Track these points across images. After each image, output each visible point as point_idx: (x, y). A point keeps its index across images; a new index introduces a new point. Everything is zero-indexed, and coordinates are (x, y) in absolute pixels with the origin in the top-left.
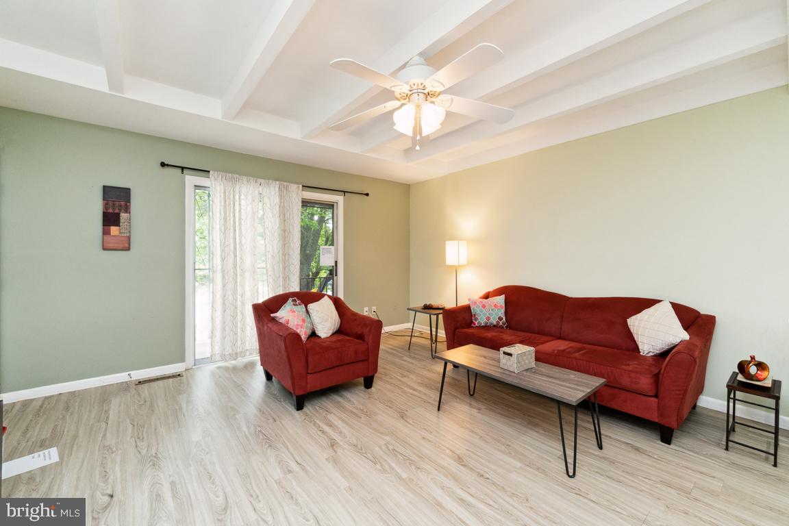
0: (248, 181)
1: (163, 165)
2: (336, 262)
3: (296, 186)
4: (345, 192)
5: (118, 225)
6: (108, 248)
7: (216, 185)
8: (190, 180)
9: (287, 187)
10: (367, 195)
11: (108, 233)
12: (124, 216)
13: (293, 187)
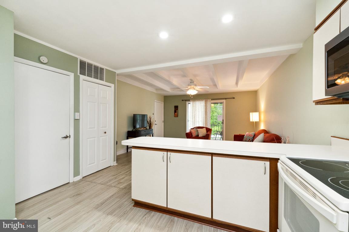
1: (182, 100)
3: (210, 100)
4: (226, 99)
5: (176, 112)
6: (175, 117)
7: (191, 103)
8: (187, 103)
9: (207, 100)
10: (234, 98)
11: (175, 114)
12: (177, 111)
13: (208, 100)
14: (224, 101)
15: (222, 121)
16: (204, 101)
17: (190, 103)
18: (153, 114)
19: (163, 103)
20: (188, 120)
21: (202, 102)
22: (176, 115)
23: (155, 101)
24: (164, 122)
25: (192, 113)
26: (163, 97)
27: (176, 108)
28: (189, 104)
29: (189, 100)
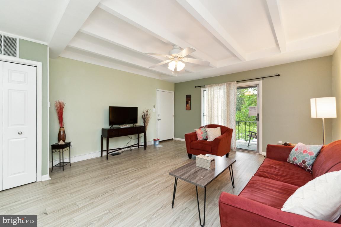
0: (216, 85)
1: (195, 87)
2: (258, 114)
3: (234, 82)
4: (263, 78)
5: (188, 104)
6: (187, 110)
7: (207, 89)
8: (202, 89)
9: (230, 84)
10: (279, 75)
11: (187, 106)
12: (189, 102)
13: (232, 83)
14: (260, 82)
15: (257, 115)
16: (226, 85)
17: (205, 90)
18: (154, 106)
19: (174, 92)
20: (204, 114)
21: (222, 87)
22: (189, 108)
23: (157, 89)
24: (175, 116)
25: (208, 104)
26: (174, 84)
27: (188, 97)
28: (205, 92)
29: (204, 86)
